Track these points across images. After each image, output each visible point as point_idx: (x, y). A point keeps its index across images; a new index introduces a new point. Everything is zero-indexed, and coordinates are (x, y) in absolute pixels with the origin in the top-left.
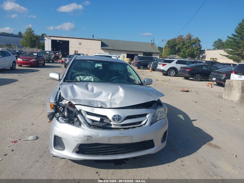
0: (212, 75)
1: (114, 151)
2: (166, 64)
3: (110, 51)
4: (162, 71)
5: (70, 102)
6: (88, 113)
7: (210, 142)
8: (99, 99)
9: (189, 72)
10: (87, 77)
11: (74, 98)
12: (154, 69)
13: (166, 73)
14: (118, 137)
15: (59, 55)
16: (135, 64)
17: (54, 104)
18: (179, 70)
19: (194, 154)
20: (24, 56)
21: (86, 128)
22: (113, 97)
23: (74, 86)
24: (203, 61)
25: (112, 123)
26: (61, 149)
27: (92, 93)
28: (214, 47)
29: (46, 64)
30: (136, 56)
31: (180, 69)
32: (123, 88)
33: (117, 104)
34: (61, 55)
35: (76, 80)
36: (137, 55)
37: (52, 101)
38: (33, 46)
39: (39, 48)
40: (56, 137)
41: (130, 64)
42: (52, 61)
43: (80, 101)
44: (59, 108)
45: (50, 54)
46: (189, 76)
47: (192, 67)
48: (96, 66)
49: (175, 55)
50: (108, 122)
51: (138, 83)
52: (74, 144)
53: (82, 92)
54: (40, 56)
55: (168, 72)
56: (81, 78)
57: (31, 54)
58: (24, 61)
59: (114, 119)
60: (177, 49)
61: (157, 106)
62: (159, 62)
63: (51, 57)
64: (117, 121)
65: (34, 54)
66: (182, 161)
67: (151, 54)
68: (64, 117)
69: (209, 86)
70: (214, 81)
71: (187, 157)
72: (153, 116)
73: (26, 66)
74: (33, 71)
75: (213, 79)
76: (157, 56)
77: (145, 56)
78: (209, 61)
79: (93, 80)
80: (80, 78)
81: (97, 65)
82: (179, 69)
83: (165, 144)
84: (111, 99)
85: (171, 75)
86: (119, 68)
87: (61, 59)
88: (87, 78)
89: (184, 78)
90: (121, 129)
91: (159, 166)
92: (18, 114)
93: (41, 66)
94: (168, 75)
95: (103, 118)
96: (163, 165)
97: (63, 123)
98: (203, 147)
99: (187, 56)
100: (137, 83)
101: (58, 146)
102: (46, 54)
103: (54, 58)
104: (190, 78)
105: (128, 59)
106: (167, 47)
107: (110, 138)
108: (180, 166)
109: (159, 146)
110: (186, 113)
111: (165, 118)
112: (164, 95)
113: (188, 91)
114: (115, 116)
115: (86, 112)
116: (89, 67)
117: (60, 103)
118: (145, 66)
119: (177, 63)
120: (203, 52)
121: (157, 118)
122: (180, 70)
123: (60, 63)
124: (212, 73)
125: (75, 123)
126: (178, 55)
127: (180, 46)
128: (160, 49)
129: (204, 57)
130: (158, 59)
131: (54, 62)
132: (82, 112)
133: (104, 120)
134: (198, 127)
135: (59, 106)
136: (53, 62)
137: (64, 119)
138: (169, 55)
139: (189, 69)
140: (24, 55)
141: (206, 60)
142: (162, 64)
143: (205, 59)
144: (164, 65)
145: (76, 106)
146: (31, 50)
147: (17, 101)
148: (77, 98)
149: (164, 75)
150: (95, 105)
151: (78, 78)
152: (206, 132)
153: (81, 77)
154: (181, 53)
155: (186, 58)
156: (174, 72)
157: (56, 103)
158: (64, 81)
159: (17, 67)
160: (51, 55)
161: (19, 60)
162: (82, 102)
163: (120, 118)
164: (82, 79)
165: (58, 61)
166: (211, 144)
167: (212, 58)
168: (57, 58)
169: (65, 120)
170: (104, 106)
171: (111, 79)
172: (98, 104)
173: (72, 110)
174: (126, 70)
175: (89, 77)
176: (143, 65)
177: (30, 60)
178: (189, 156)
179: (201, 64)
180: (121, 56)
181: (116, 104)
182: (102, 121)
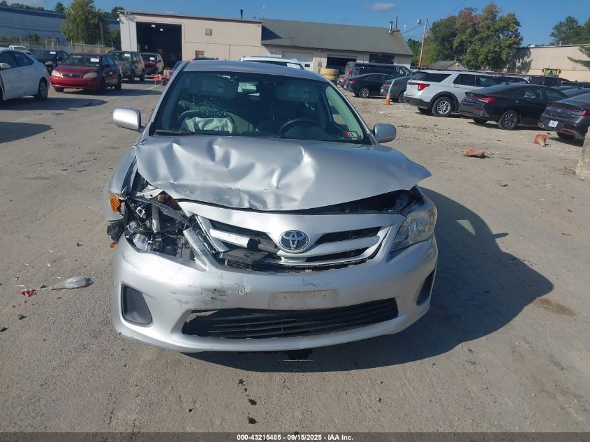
0: (548, 113)
1: (285, 329)
2: (429, 85)
3: (284, 50)
4: (418, 102)
5: (163, 193)
6: (216, 225)
7: (545, 297)
8: (244, 184)
9: (487, 107)
10: (215, 119)
11: (175, 181)
12: (397, 98)
13: (427, 109)
14: (298, 292)
15: (156, 62)
16: (347, 82)
17: (122, 199)
18: (460, 100)
19: (501, 330)
20: (67, 64)
21: (207, 269)
22: (285, 180)
23: (176, 146)
24: (524, 76)
25: (280, 253)
26: (142, 321)
27: (225, 169)
28: (553, 38)
29: (124, 86)
30: (351, 63)
31: (464, 96)
32: (313, 154)
33: (296, 200)
34: (162, 62)
35: (184, 129)
36: (355, 60)
37: (117, 190)
38: (92, 40)
39: (108, 45)
40: (126, 289)
41: (336, 85)
42: (138, 79)
43: (192, 189)
44: (136, 209)
45: (135, 59)
46: (487, 115)
47: (496, 93)
48: (240, 90)
49: (452, 62)
50: (272, 249)
51: (356, 139)
52: (177, 312)
53: (196, 166)
54: (109, 66)
55: (432, 105)
56: (200, 122)
57: (85, 59)
58: (67, 78)
59: (285, 242)
60: (455, 44)
61: (409, 204)
62: (409, 79)
63: (137, 68)
64: (296, 248)
65: (93, 60)
66: (470, 350)
67: (388, 58)
68: (148, 233)
69: (538, 143)
70: (552, 129)
71: (484, 338)
72: (398, 233)
73: (74, 90)
74: (90, 103)
75: (550, 125)
76: (404, 62)
77: (374, 64)
78: (541, 77)
79: (230, 129)
80: (196, 124)
81: (242, 87)
82: (461, 98)
83: (426, 305)
84: (279, 186)
85: (441, 113)
86: (305, 96)
87: (161, 73)
88: (215, 124)
89: (472, 121)
90: (307, 271)
91: (408, 364)
92: (44, 216)
93: (112, 90)
94: (433, 112)
95: (257, 239)
96: (418, 362)
97: (146, 252)
98: (526, 309)
99: (482, 63)
100: (354, 136)
101: (134, 313)
102: (123, 59)
103: (143, 70)
104: (489, 122)
105: (331, 71)
106: (432, 41)
107: (274, 296)
108: (466, 364)
109: (409, 313)
110: (479, 214)
111: (430, 237)
112: (429, 175)
113: (483, 156)
114: (288, 234)
115: (210, 220)
116: (221, 91)
117: (138, 194)
118: (374, 90)
119: (456, 82)
120: (525, 51)
121: (406, 238)
122: (465, 100)
123: (158, 83)
124: (548, 108)
125: (179, 251)
126: (457, 60)
127: (464, 38)
128: (414, 44)
129: (526, 66)
130: (408, 70)
131: (146, 80)
132: (199, 220)
133: (260, 243)
134: (512, 254)
135: (136, 202)
136: (142, 81)
137: (149, 239)
138: (436, 61)
139: (488, 97)
140: (68, 62)
141: (532, 72)
142: (418, 84)
143: (528, 71)
144: (422, 87)
145: (181, 204)
146: (87, 49)
147: (45, 181)
148: (184, 181)
149: (423, 112)
150: (235, 203)
151: (190, 124)
152: (535, 268)
153: (197, 119)
154: (467, 57)
155: (478, 68)
156: (447, 106)
157: (127, 194)
158: (151, 132)
159: (52, 93)
160: (137, 62)
161: (56, 74)
162: (197, 193)
163: (305, 239)
164: (200, 125)
165: (153, 78)
166: (547, 302)
167: (548, 69)
168: (152, 69)
169: (151, 242)
170: (259, 206)
171: (283, 126)
172: (241, 201)
173: (171, 216)
174: (323, 100)
175: (220, 121)
176: (369, 86)
177: (84, 74)
178: (489, 335)
179: (517, 84)
180: (311, 64)
181: (293, 200)
182: (252, 246)
